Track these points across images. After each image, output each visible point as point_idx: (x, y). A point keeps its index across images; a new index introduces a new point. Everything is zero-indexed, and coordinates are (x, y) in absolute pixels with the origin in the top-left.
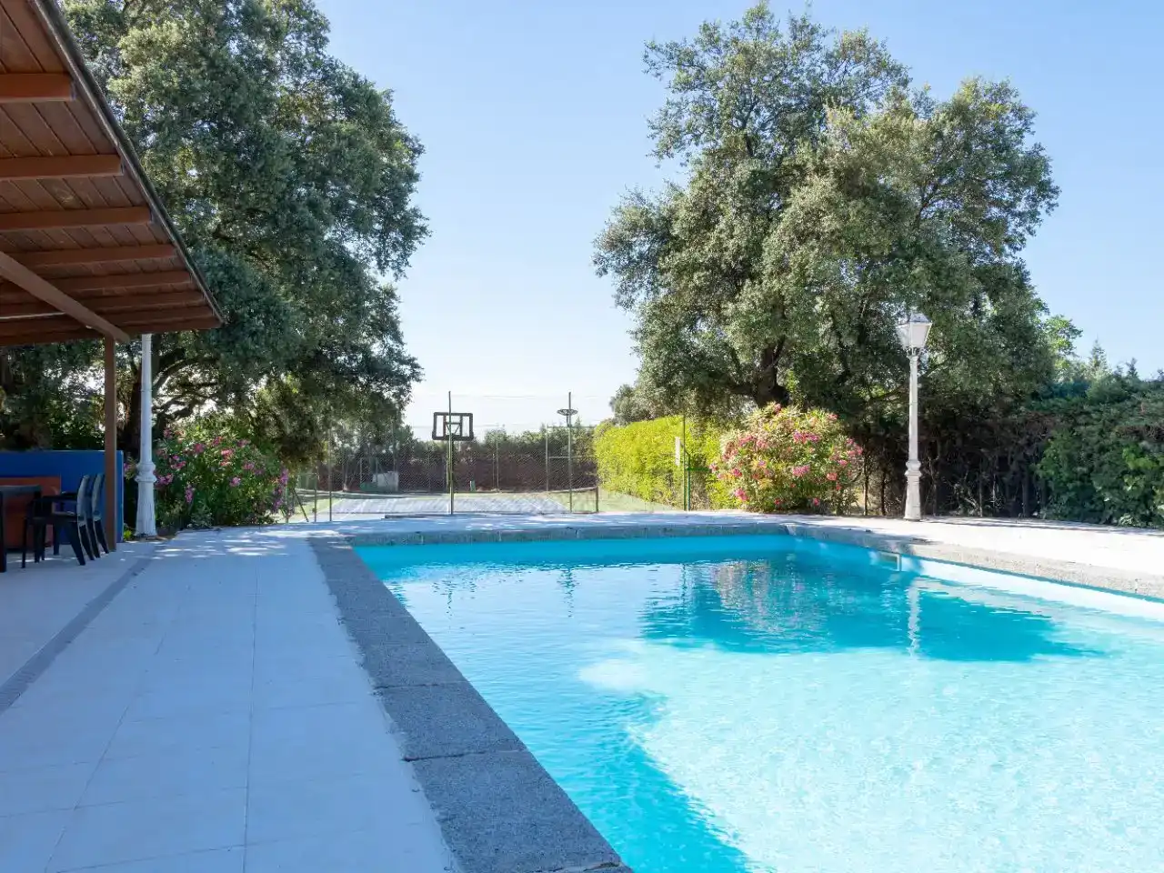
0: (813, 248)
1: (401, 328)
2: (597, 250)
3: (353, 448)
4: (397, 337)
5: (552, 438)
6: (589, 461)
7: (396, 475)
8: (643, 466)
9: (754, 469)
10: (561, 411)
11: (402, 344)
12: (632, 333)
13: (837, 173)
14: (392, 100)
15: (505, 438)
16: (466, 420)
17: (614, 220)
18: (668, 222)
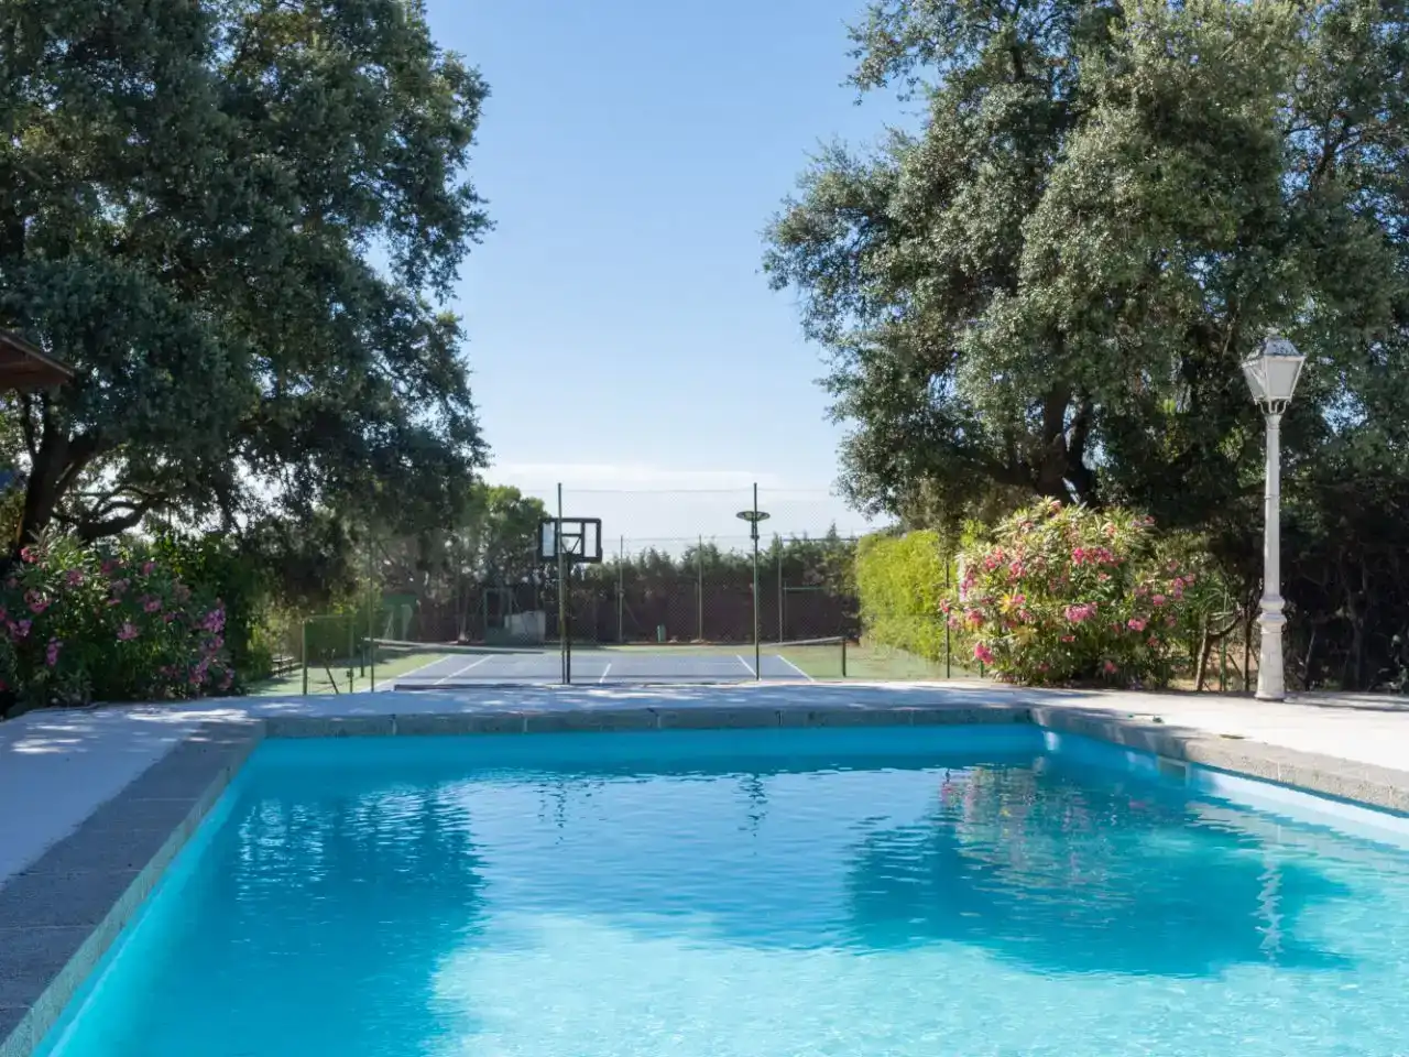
0: (1099, 231)
1: (470, 382)
2: (770, 246)
3: (476, 573)
4: (463, 397)
5: (790, 558)
6: (848, 593)
7: (541, 617)
8: (920, 601)
9: (1004, 611)
10: (742, 515)
11: (471, 406)
12: (822, 384)
13: (1144, 101)
14: (425, 11)
15: (716, 556)
16: (591, 529)
17: (799, 196)
18: (883, 196)
